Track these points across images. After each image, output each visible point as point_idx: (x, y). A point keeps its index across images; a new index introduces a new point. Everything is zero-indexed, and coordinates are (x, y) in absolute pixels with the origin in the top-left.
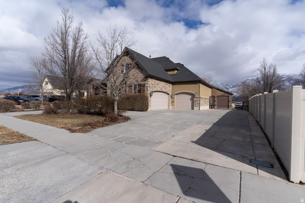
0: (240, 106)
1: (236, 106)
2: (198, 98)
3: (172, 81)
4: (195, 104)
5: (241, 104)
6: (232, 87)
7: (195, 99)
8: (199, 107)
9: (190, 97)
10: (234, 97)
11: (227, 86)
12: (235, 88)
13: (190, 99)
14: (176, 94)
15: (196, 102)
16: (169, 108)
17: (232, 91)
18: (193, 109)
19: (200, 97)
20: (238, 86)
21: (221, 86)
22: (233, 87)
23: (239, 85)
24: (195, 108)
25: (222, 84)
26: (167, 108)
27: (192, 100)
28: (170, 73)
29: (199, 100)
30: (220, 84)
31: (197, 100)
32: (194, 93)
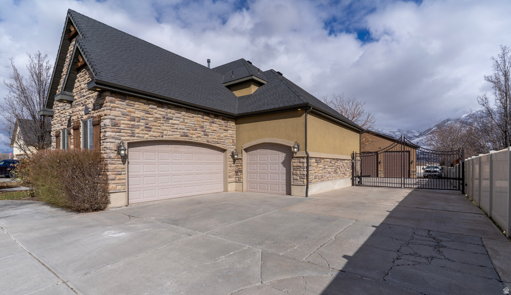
0: (435, 171)
1: (427, 171)
2: (302, 160)
3: (236, 112)
4: (295, 177)
5: (436, 167)
6: (418, 135)
7: (295, 163)
8: (307, 188)
9: (281, 156)
10: (423, 153)
11: (408, 133)
12: (425, 137)
13: (282, 163)
14: (247, 150)
15: (298, 172)
16: (226, 190)
17: (418, 143)
18: (289, 193)
19: (308, 158)
20: (430, 134)
21: (397, 133)
22: (421, 135)
23: (431, 131)
24: (294, 189)
25: (399, 131)
26: (222, 190)
27: (287, 164)
28: (239, 93)
29: (305, 165)
30: (396, 130)
31: (299, 164)
32: (291, 144)
